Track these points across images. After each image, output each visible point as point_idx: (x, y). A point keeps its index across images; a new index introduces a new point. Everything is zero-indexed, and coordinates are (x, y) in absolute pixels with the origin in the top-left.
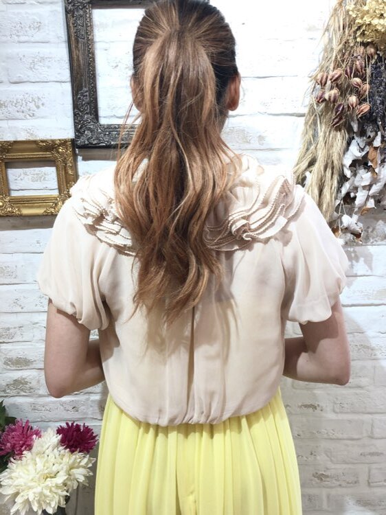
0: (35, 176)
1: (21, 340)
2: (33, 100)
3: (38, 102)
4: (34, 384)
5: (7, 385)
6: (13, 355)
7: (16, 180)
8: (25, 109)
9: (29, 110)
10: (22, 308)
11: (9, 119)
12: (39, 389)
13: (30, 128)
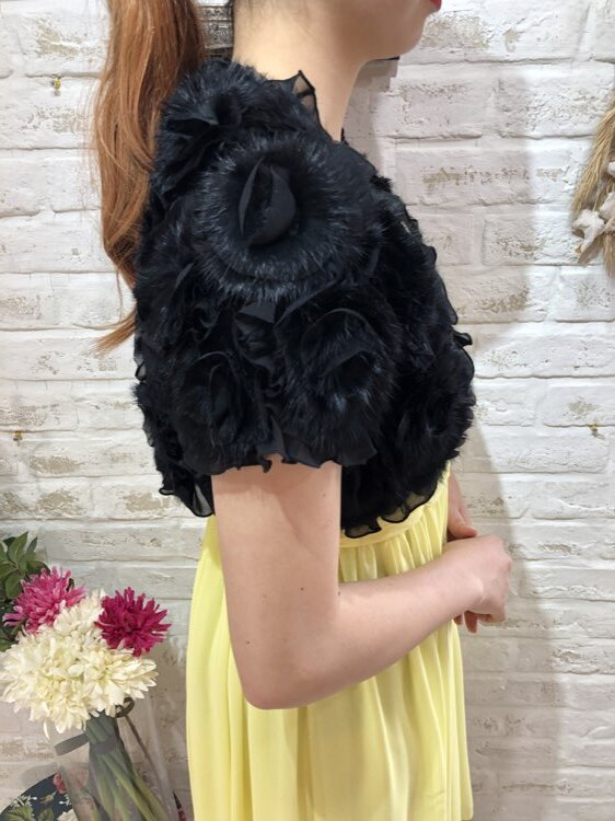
0: (61, 119)
1: (58, 427)
4: (83, 501)
5: (40, 502)
6: (45, 454)
7: (24, 128)
10: (55, 373)
12: (93, 509)
13: (44, 16)
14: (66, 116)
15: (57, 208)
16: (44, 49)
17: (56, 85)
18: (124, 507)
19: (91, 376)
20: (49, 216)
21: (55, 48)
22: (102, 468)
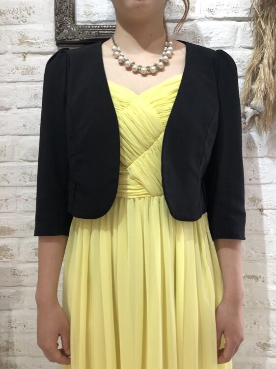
0: (25, 70)
1: (6, 211)
2: (26, 9)
3: (30, 10)
4: (15, 251)
7: (9, 73)
8: (19, 16)
9: (23, 17)
10: (8, 183)
11: (7, 24)
12: (19, 256)
13: (22, 31)
14: (27, 69)
15: (19, 106)
17: (25, 57)
19: (25, 184)
20: (15, 110)
22: (25, 233)
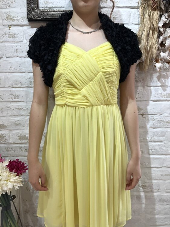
0: (10, 35)
4: (7, 137)
7: (1, 37)
8: (6, 4)
10: (3, 100)
12: (9, 140)
13: (8, 12)
14: (11, 34)
15: (7, 56)
16: (8, 19)
17: (10, 28)
18: (18, 139)
19: (12, 101)
20: (5, 58)
21: (10, 19)
22: (13, 127)
